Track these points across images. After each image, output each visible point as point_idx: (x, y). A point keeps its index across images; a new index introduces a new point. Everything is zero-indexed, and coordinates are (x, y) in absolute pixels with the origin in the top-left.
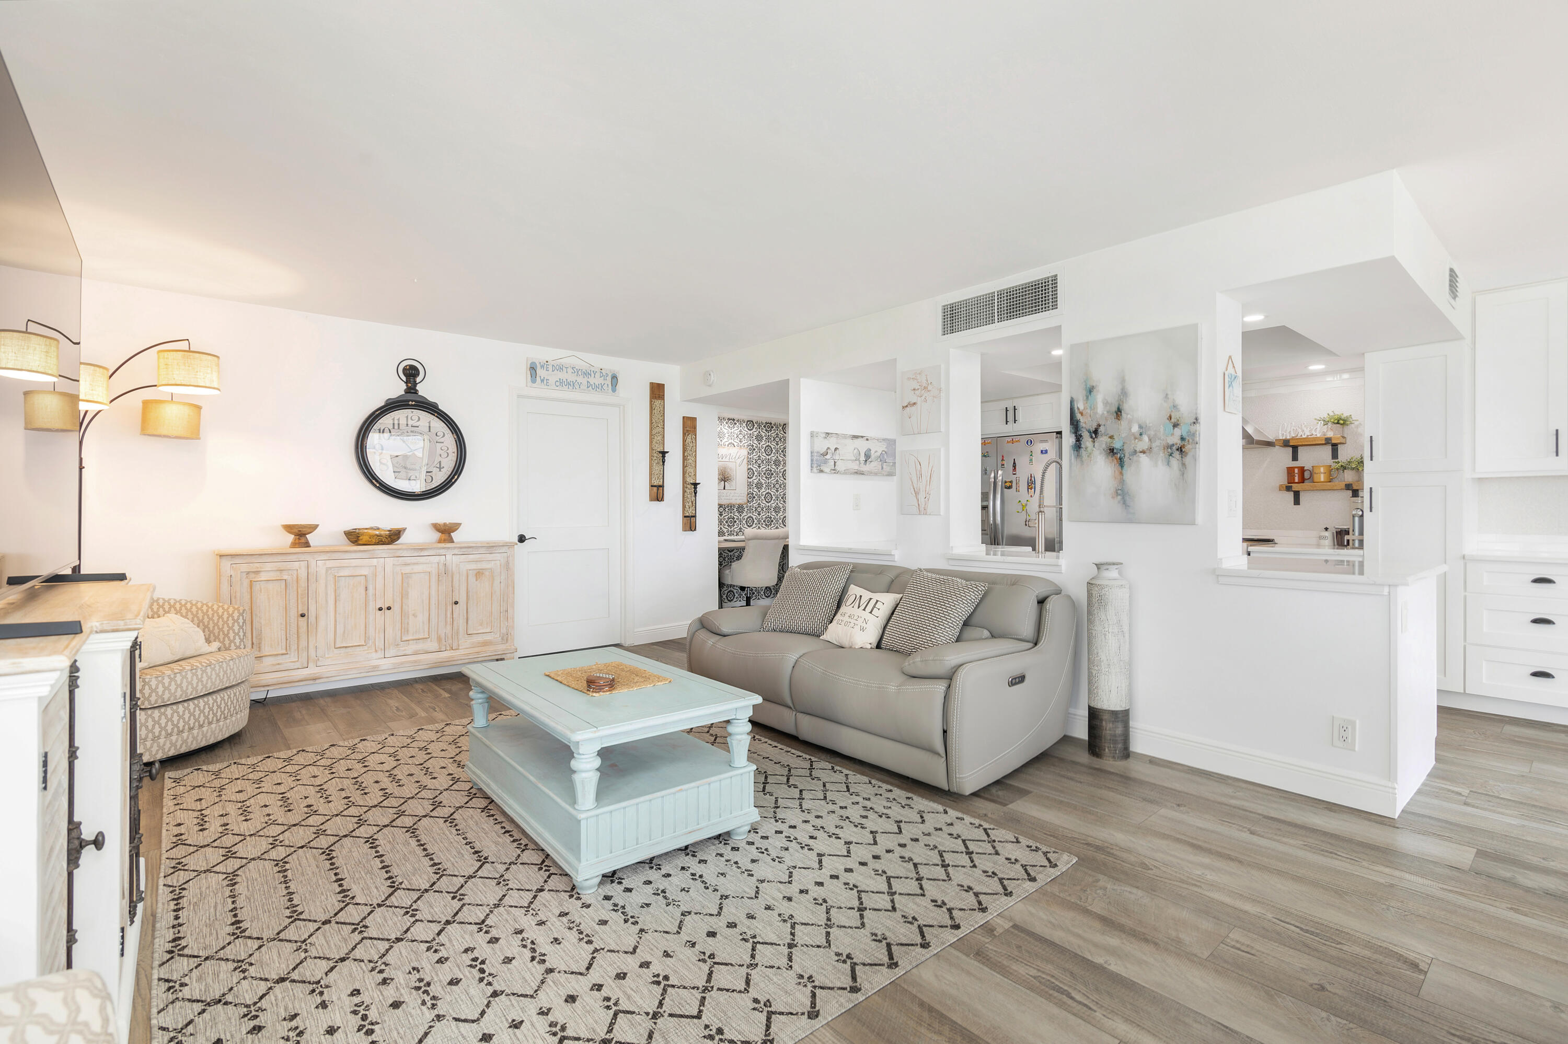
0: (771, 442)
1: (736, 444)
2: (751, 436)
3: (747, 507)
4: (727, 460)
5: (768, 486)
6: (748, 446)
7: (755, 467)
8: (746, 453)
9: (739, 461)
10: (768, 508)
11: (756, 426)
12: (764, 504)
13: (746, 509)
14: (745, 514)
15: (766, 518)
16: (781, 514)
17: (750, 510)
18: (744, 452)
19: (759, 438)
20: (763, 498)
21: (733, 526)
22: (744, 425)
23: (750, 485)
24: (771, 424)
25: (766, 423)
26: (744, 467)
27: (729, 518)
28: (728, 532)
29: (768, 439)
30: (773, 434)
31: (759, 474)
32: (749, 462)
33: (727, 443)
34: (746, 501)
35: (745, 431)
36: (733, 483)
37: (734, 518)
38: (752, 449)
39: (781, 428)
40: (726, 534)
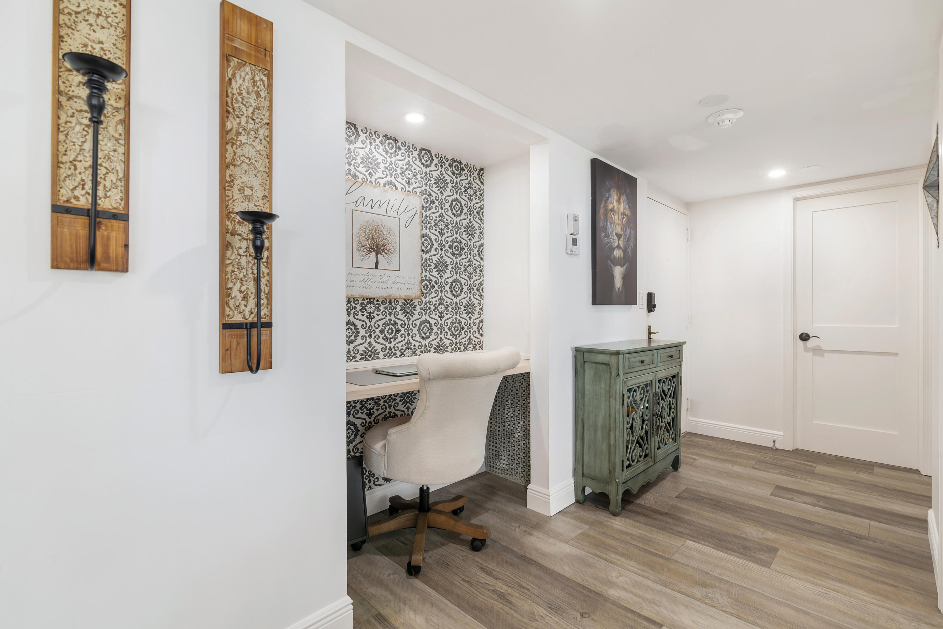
0: (461, 194)
1: (399, 185)
2: (427, 178)
3: (420, 303)
4: (382, 211)
5: (456, 268)
6: (422, 193)
7: (434, 234)
8: (419, 206)
9: (405, 217)
10: (456, 306)
11: (436, 161)
12: (449, 298)
13: (418, 308)
14: (416, 316)
15: (453, 323)
16: (476, 316)
17: (425, 309)
18: (416, 202)
19: (441, 183)
20: (447, 288)
21: (395, 338)
22: (415, 154)
23: (425, 264)
24: (460, 163)
25: (454, 160)
26: (415, 230)
27: (386, 324)
28: (383, 350)
29: (456, 187)
30: (463, 180)
31: (442, 246)
32: (424, 223)
33: (382, 182)
34: (418, 293)
35: (417, 165)
36: (395, 258)
37: (395, 324)
38: (429, 202)
39: (476, 174)
40: (381, 355)
